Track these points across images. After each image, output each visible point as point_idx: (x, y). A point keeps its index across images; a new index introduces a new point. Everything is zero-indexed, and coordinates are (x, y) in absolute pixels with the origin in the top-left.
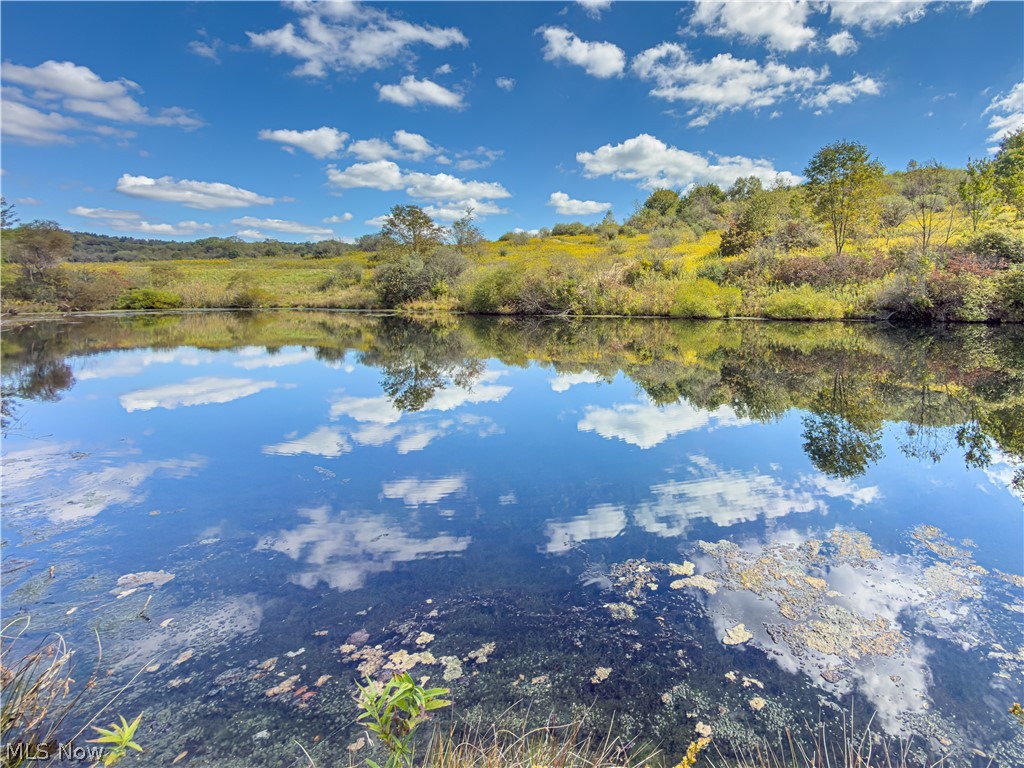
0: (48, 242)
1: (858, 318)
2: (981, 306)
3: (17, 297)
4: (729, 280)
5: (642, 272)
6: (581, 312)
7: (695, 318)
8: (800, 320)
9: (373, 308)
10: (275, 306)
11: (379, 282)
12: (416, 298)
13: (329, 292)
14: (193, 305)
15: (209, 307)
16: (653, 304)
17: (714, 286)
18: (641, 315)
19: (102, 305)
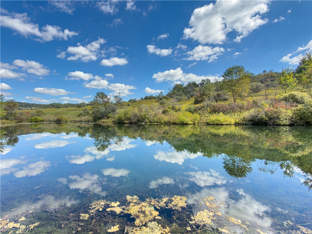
0: (12, 105)
1: (240, 124)
2: (286, 119)
3: (6, 119)
4: (196, 112)
5: (168, 110)
6: (149, 122)
7: (184, 124)
8: (219, 125)
9: (91, 122)
10: (67, 121)
11: (93, 114)
12: (103, 119)
13: (80, 117)
14: (46, 121)
15: (50, 122)
16: (171, 120)
17: (190, 114)
18: (167, 123)
19: (25, 121)
